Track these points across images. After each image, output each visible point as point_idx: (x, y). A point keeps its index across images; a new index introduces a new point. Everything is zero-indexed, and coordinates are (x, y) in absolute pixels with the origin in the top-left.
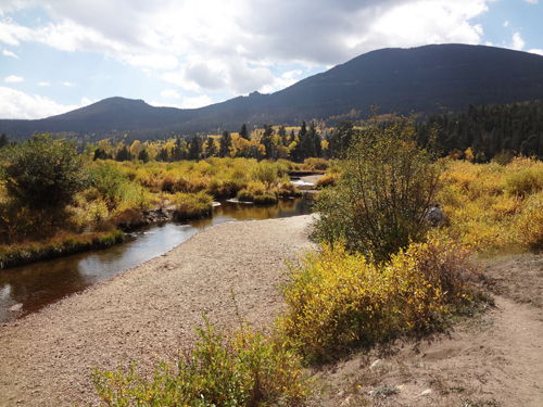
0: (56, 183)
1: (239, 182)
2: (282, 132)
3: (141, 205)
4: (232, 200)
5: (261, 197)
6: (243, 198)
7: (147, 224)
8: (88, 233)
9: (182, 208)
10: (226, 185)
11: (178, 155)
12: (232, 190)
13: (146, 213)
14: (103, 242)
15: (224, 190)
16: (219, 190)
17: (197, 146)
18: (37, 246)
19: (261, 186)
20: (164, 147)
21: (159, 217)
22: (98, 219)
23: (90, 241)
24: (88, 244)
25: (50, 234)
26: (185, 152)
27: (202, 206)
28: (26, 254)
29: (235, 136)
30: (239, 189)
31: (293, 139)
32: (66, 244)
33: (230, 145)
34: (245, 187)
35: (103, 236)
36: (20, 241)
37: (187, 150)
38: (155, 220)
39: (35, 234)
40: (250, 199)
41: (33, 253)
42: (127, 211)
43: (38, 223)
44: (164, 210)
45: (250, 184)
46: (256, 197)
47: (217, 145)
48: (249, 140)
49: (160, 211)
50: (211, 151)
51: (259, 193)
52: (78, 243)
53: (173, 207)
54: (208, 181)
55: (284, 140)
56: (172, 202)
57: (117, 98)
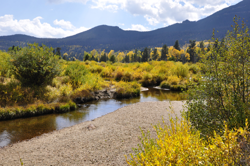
0: (38, 72)
1: (162, 76)
2: (201, 46)
3: (94, 88)
4: (157, 87)
5: (175, 86)
6: (164, 87)
7: (96, 99)
8: (55, 103)
9: (119, 91)
10: (154, 77)
11: (135, 59)
12: (158, 81)
13: (96, 93)
14: (62, 109)
15: (153, 81)
16: (149, 80)
17: (147, 54)
18: (20, 109)
19: (177, 79)
20: (128, 54)
21: (104, 96)
22: (64, 95)
23: (53, 108)
24: (52, 110)
25: (31, 102)
26: (139, 57)
27: (133, 90)
28: (12, 113)
29: (171, 48)
30: (162, 81)
31: (208, 50)
32: (38, 109)
33: (167, 53)
34: (166, 79)
35: (62, 105)
36: (11, 105)
37: (141, 56)
38: (102, 97)
39: (22, 102)
40: (168, 87)
41: (17, 112)
42: (83, 91)
43: (25, 95)
44: (108, 92)
45: (169, 78)
46: (172, 86)
47: (159, 53)
48: (180, 50)
49: (106, 92)
50: (155, 57)
51: (174, 83)
52: (46, 109)
53: (114, 90)
54: (144, 74)
55: (203, 50)
56: (115, 86)
57: (103, 26)
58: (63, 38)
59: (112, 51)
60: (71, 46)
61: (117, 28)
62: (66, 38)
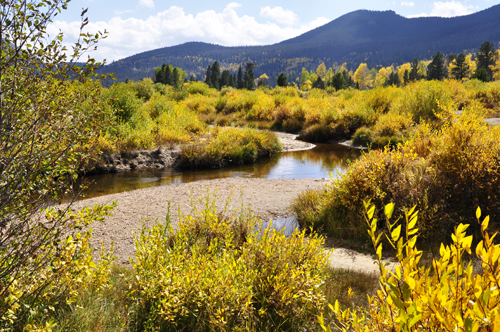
58: (276, 44)
59: (363, 65)
60: (289, 61)
61: (391, 14)
62: (281, 43)
